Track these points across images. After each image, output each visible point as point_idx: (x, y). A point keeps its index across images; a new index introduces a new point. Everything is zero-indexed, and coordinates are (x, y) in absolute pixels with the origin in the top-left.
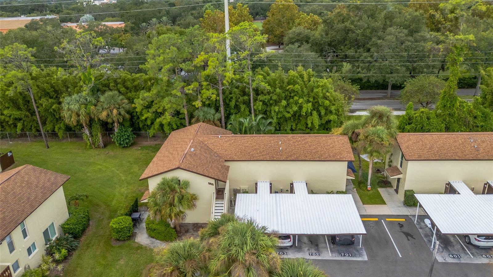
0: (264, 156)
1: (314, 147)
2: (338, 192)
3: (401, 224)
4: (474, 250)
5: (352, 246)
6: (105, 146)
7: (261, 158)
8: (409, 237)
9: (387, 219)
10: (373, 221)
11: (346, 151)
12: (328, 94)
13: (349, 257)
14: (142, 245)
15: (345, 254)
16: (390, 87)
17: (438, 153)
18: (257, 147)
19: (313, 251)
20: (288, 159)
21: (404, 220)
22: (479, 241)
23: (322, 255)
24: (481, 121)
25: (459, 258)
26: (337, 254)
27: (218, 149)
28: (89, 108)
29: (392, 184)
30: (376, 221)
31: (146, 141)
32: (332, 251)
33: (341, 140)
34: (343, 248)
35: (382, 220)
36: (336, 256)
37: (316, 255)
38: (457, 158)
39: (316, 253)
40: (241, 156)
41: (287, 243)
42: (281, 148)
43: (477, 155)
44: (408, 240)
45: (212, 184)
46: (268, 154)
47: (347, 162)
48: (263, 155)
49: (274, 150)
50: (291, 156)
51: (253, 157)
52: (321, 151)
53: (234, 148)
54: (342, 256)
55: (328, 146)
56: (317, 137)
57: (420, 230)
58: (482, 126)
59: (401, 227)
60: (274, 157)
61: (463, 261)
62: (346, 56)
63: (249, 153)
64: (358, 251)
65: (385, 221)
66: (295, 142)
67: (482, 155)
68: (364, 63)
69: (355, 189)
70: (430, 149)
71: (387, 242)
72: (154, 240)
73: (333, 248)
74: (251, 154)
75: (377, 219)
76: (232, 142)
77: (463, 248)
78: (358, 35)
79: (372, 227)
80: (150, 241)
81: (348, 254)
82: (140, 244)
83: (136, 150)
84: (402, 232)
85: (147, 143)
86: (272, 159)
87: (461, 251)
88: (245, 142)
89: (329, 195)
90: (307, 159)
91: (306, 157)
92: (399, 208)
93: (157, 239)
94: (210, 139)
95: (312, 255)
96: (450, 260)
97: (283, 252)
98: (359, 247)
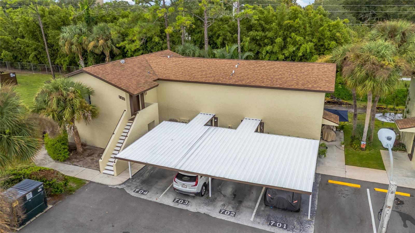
0: (208, 79)
1: (281, 73)
3: (401, 199)
5: (296, 215)
8: (408, 222)
9: (377, 189)
10: (350, 187)
11: (326, 81)
12: (338, 34)
13: (281, 229)
15: (276, 222)
18: (205, 69)
19: (229, 208)
20: (237, 83)
21: (408, 195)
23: (239, 217)
26: (263, 220)
27: (158, 68)
28: (82, 38)
29: (406, 148)
30: (356, 189)
32: (258, 215)
33: (324, 67)
34: (279, 215)
35: (368, 190)
36: (259, 223)
37: (230, 214)
39: (230, 212)
40: (180, 76)
41: (190, 187)
42: (233, 71)
44: (405, 226)
45: (123, 98)
46: (214, 77)
47: (324, 94)
48: (206, 77)
49: (224, 73)
51: (194, 78)
52: (287, 78)
53: (177, 68)
54: (270, 224)
59: (398, 204)
60: (219, 80)
63: (191, 74)
64: (301, 224)
65: (372, 191)
69: (343, 146)
71: (362, 221)
72: (49, 157)
73: (263, 211)
74: (193, 75)
75: (359, 186)
76: (180, 62)
79: (344, 195)
80: (44, 157)
81: (283, 224)
84: (397, 212)
88: (195, 63)
92: (406, 178)
94: (157, 58)
95: (223, 213)
97: (184, 201)
98: (306, 219)
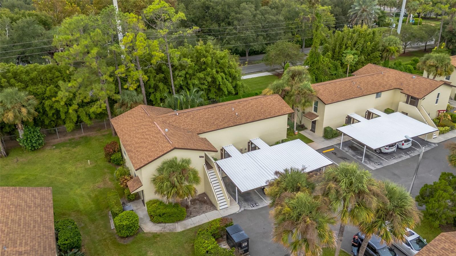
0: (228, 123)
1: (260, 107)
2: (283, 141)
3: (334, 152)
4: (385, 157)
6: (7, 154)
7: (226, 125)
8: (345, 160)
9: (324, 152)
14: (156, 233)
16: (247, 55)
17: (341, 95)
18: (216, 117)
20: (248, 121)
21: (333, 149)
22: (388, 149)
24: (334, 71)
25: (381, 164)
27: (183, 125)
31: (54, 139)
33: (275, 98)
35: (321, 153)
38: (353, 97)
40: (208, 127)
42: (237, 114)
43: (362, 92)
45: (203, 157)
46: (230, 121)
48: (226, 123)
49: (231, 116)
50: (248, 118)
51: (219, 126)
52: (267, 110)
53: (197, 122)
55: (269, 104)
56: (258, 99)
57: (347, 153)
58: (335, 74)
59: (335, 154)
60: (236, 122)
61: (385, 165)
62: (210, 30)
63: (213, 123)
66: (244, 107)
67: (365, 92)
68: (230, 35)
70: (335, 94)
72: (163, 224)
74: (215, 123)
76: (192, 116)
77: (378, 157)
78: (218, 11)
80: (160, 226)
82: (152, 233)
83: (51, 149)
84: (338, 157)
85: (56, 140)
86: (235, 124)
87: (379, 159)
88: (203, 114)
89: (278, 145)
90: (261, 118)
91: (260, 116)
92: (324, 142)
93: (165, 223)
94: (169, 118)
96: (379, 167)
